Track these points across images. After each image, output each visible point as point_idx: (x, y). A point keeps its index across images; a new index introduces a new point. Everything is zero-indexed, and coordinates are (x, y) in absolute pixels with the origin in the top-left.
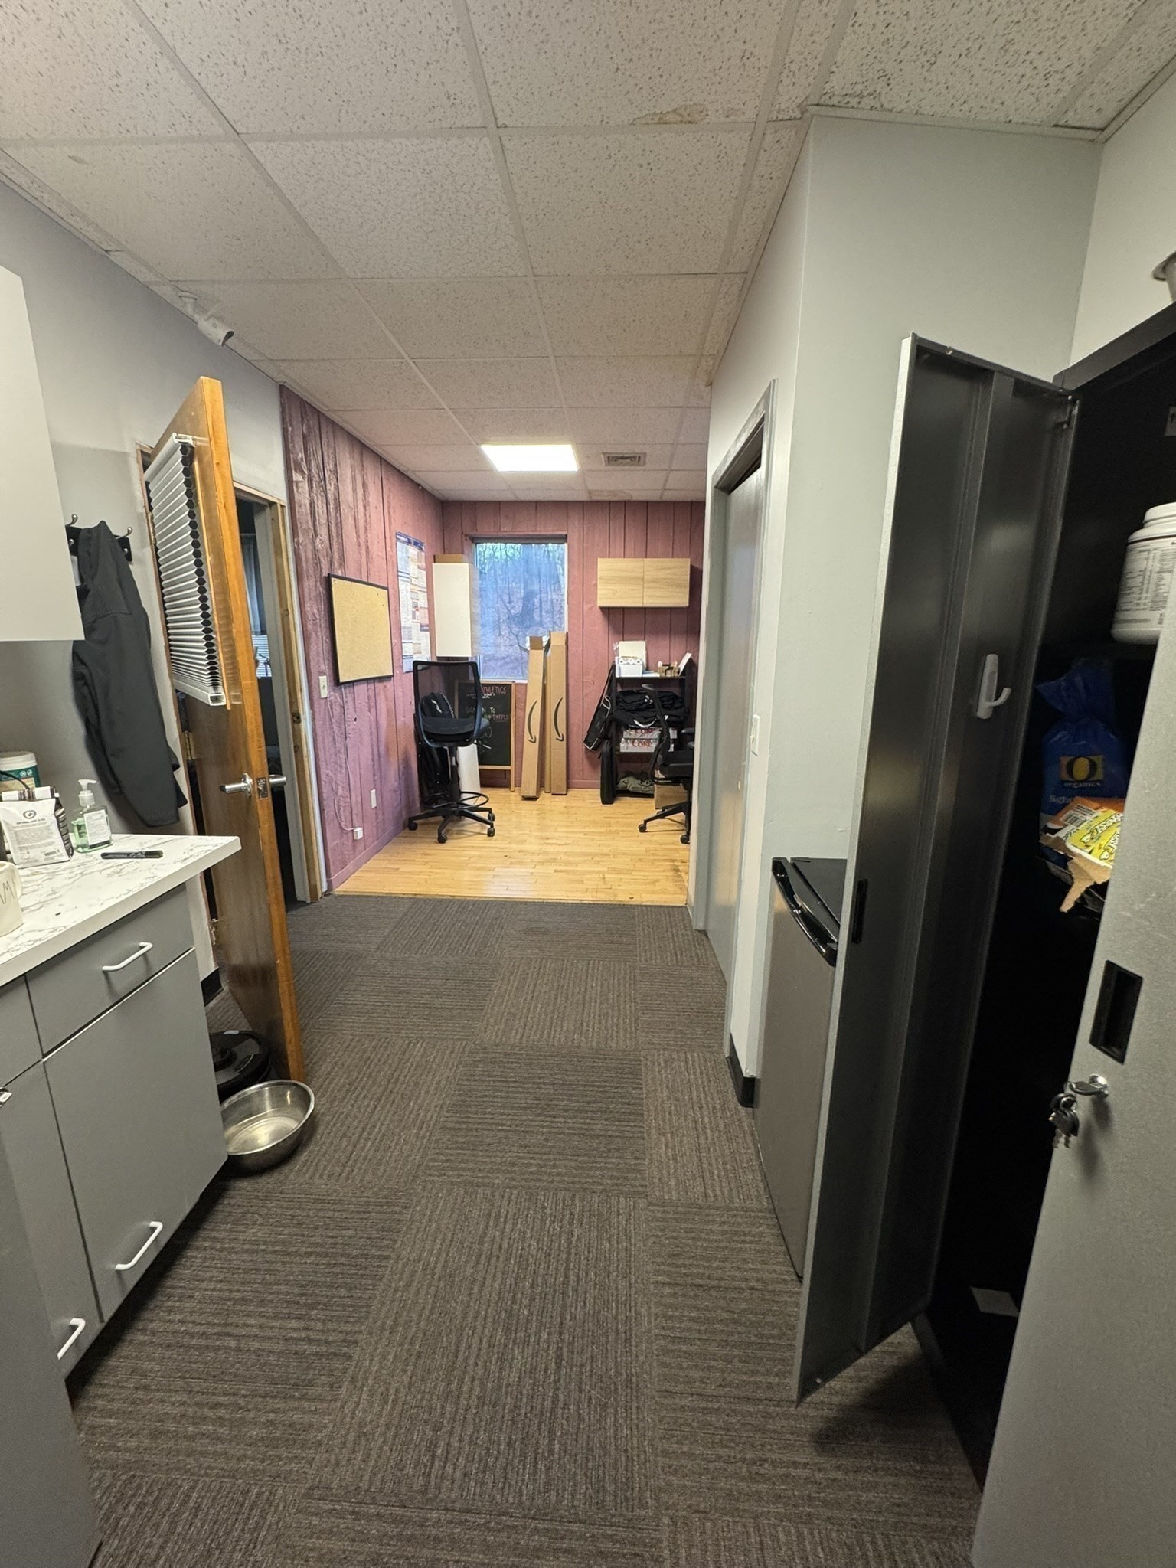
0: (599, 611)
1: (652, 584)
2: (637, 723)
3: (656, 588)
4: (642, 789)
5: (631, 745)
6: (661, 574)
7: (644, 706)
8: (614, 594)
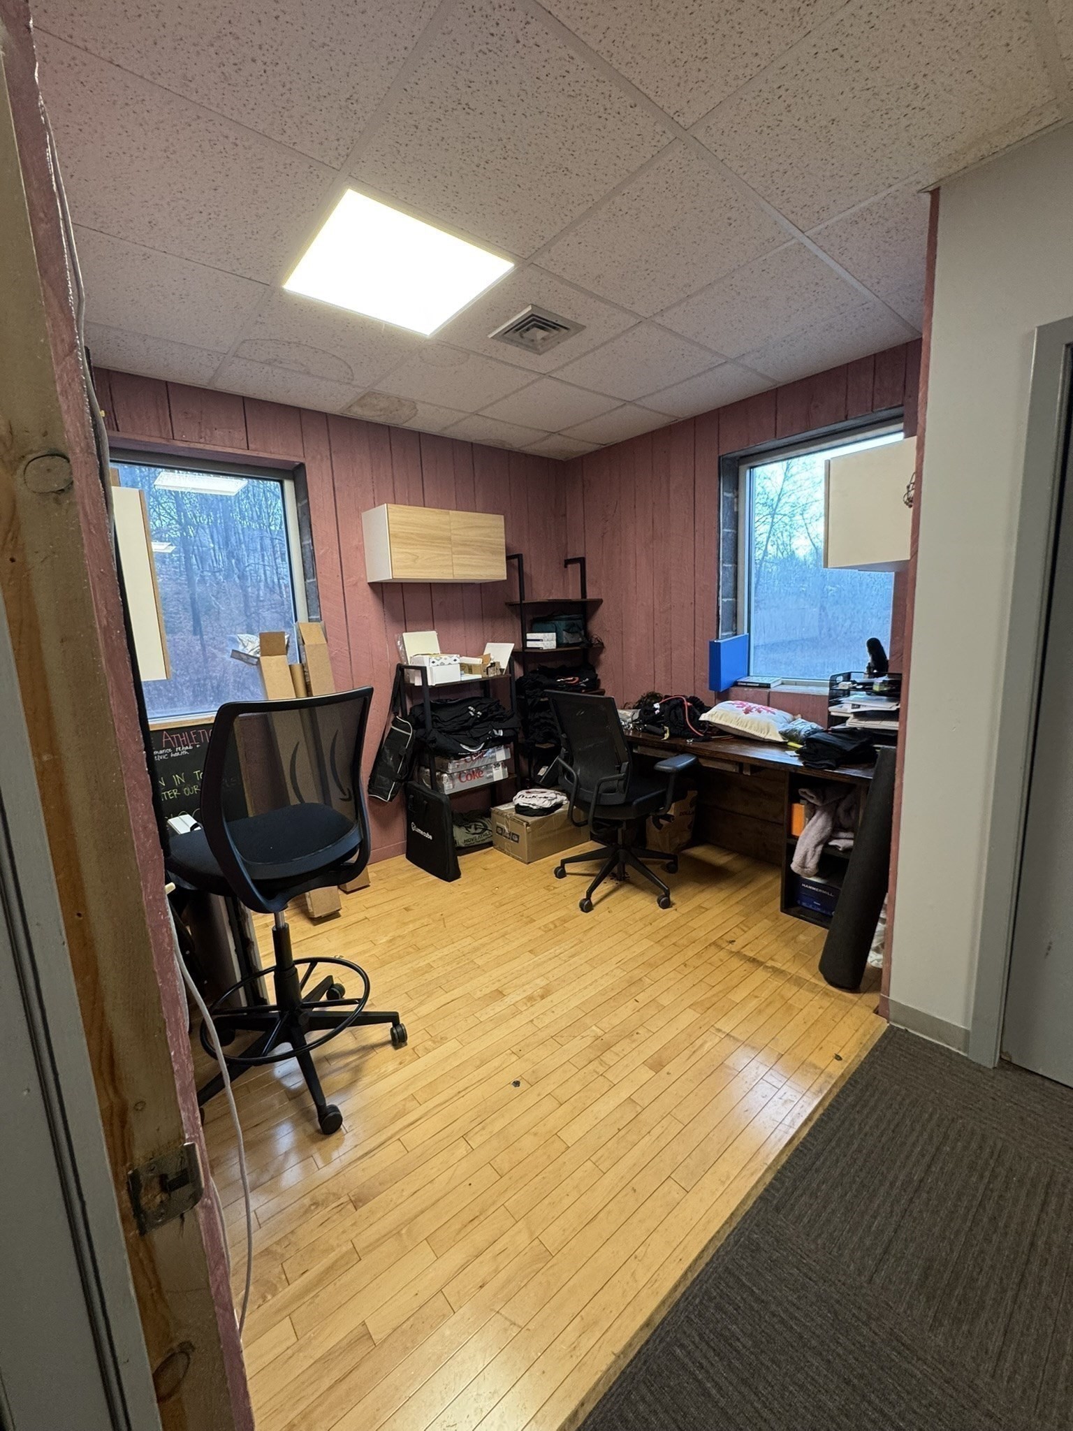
0: (368, 588)
1: (460, 548)
2: (464, 747)
3: (469, 554)
4: (479, 839)
5: (457, 781)
6: (472, 534)
7: (471, 721)
8: (414, 561)
